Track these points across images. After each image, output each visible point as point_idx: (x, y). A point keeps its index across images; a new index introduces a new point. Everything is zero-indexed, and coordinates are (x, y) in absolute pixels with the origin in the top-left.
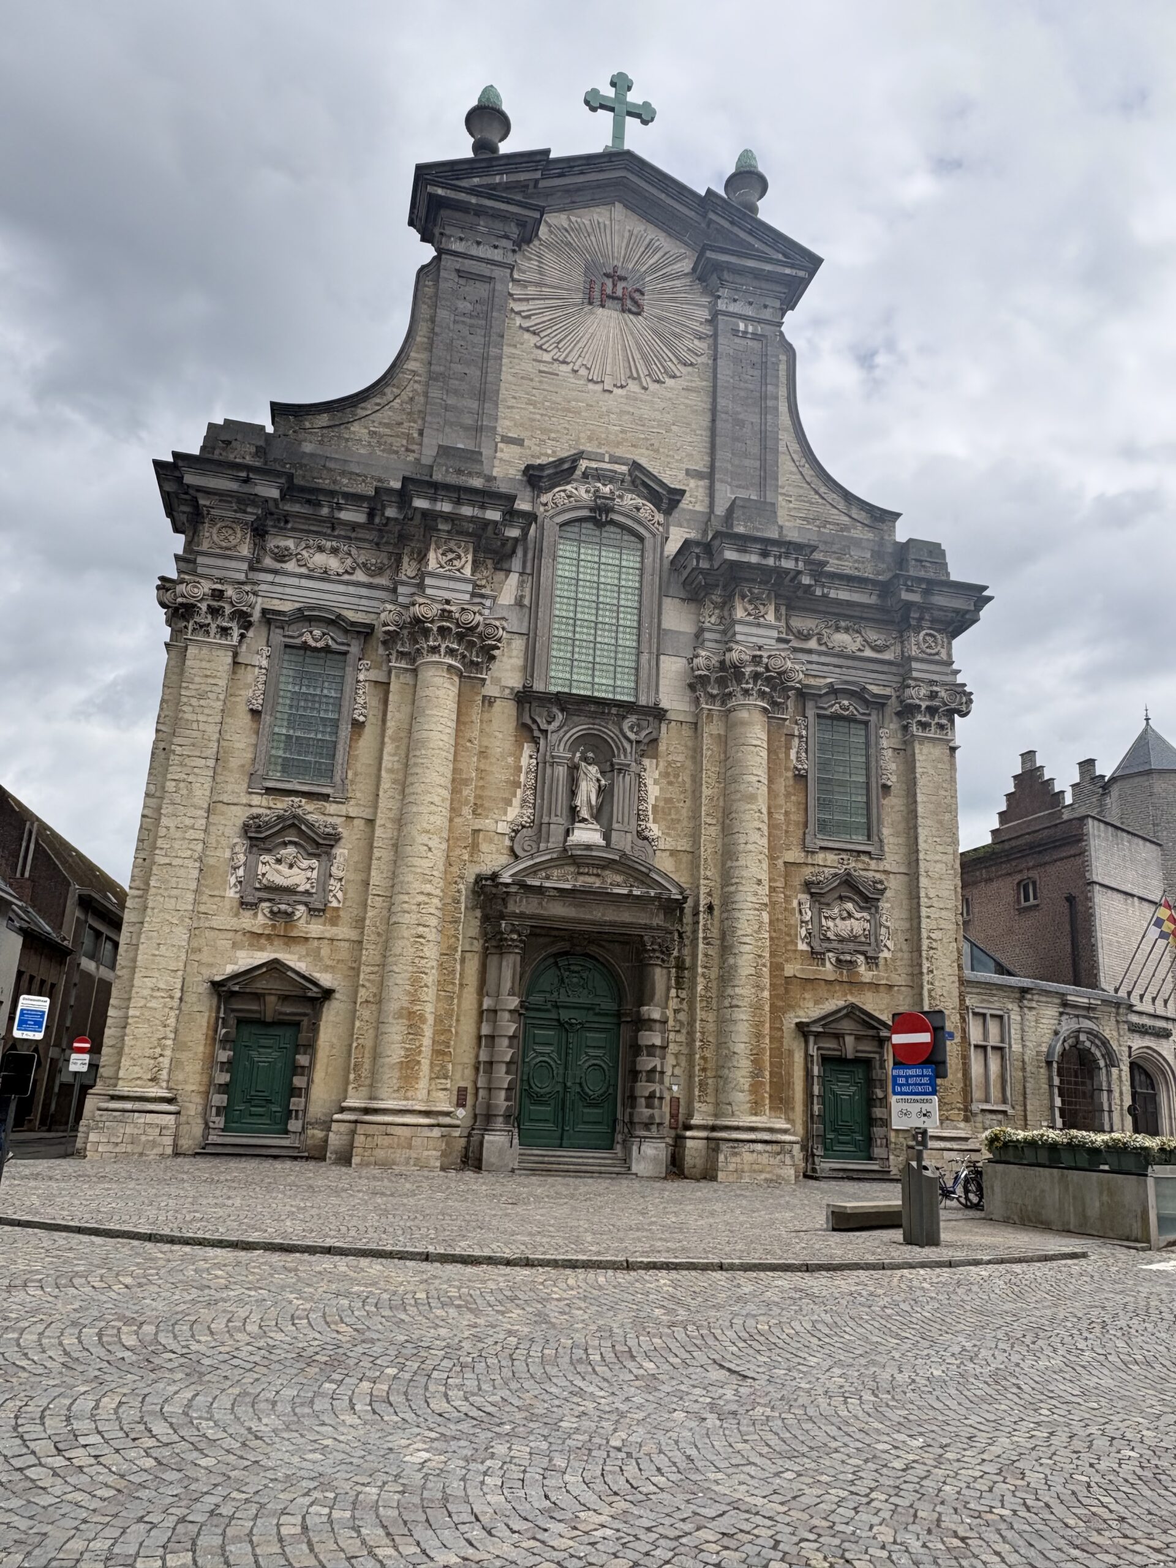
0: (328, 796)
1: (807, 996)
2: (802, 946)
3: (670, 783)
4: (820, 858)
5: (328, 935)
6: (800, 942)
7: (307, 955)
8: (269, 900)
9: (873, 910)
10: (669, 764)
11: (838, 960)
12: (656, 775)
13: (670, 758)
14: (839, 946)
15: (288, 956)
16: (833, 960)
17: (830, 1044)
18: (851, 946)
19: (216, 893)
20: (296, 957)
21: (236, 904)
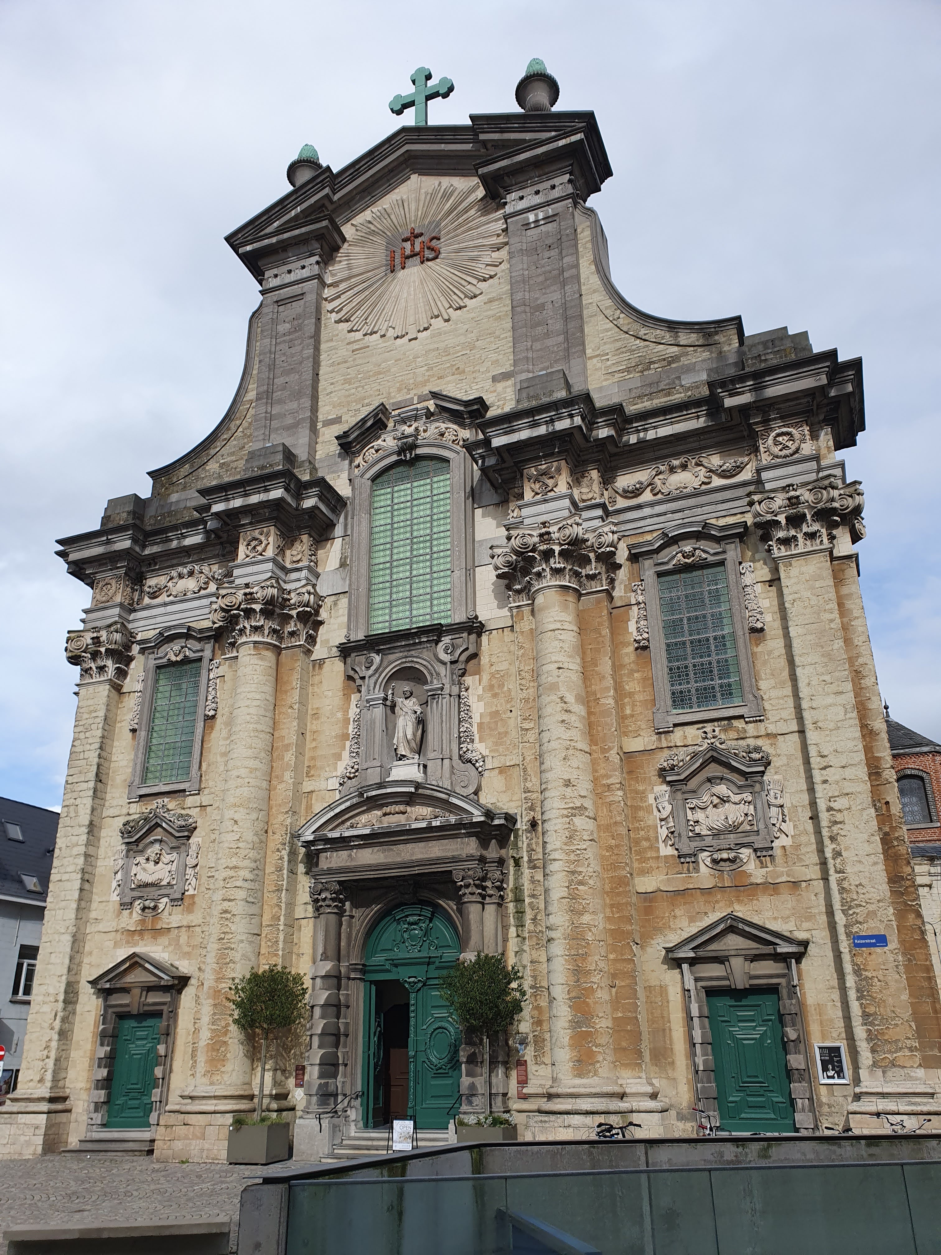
0: (184, 791)
1: (678, 912)
2: (667, 851)
3: (495, 695)
4: (678, 736)
5: (185, 924)
6: (661, 845)
7: (170, 944)
8: (140, 898)
9: (757, 787)
10: (493, 675)
11: (715, 861)
12: (480, 691)
13: (494, 669)
14: (714, 843)
15: (154, 948)
16: (708, 861)
17: (714, 970)
18: (732, 838)
19: (104, 899)
20: (160, 948)
21: (117, 906)
